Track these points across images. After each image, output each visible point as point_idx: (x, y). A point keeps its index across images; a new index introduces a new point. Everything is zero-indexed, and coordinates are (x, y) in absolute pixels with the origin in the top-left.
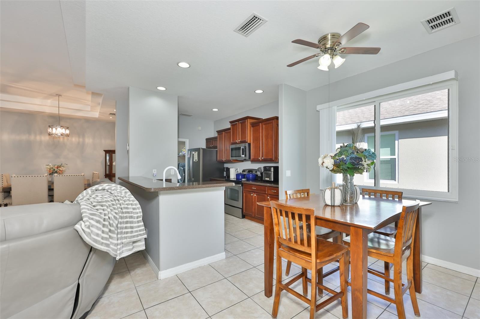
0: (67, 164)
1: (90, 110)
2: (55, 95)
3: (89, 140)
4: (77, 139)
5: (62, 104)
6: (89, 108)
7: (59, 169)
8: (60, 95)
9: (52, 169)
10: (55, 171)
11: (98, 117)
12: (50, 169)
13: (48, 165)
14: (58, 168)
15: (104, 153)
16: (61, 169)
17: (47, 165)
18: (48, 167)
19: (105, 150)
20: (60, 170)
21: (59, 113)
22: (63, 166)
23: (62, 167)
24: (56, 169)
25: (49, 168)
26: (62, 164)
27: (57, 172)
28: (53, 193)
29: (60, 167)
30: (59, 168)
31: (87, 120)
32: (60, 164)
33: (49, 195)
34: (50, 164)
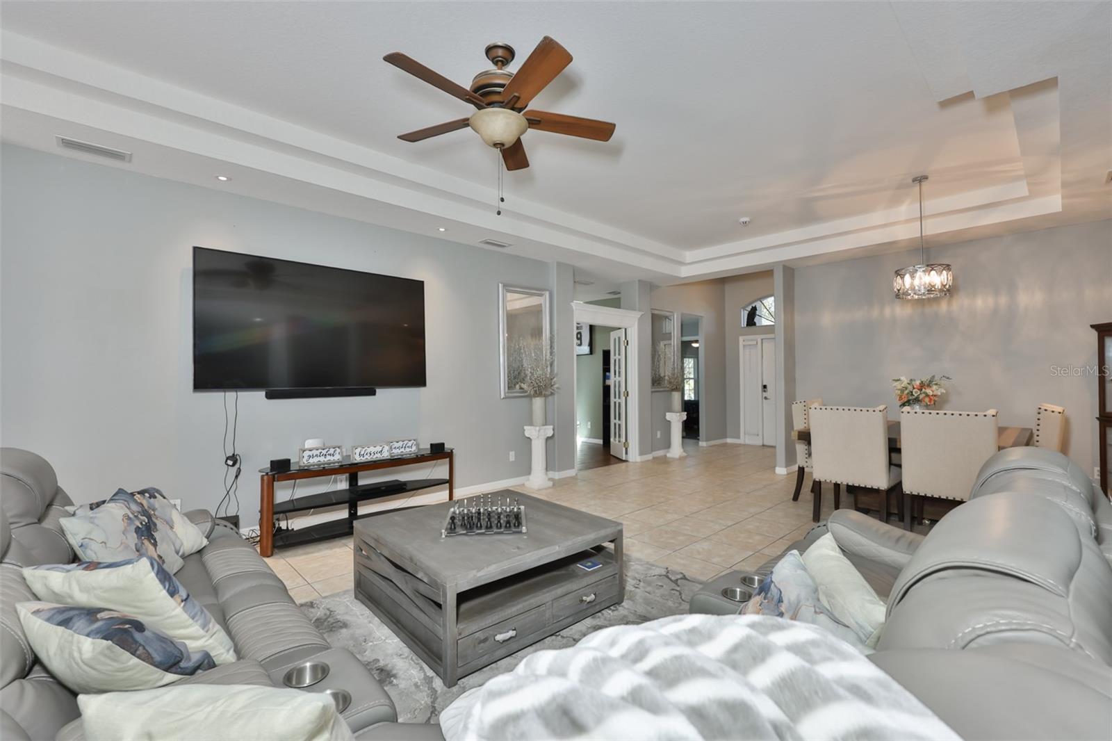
0: (948, 378)
1: (1027, 193)
2: (913, 181)
3: (1030, 298)
4: (990, 301)
5: (931, 205)
6: (1022, 189)
7: (924, 393)
8: (922, 178)
9: (906, 392)
10: (914, 397)
11: (1060, 209)
12: (902, 391)
13: (898, 380)
14: (921, 390)
15: (1096, 333)
16: (929, 391)
17: (894, 380)
18: (898, 385)
19: (1094, 324)
20: (927, 395)
21: (922, 236)
22: (936, 384)
23: (934, 387)
24: (916, 393)
25: (899, 387)
26: (934, 376)
27: (919, 401)
29: (929, 386)
30: (924, 390)
31: (1024, 232)
32: (929, 377)
34: (902, 376)
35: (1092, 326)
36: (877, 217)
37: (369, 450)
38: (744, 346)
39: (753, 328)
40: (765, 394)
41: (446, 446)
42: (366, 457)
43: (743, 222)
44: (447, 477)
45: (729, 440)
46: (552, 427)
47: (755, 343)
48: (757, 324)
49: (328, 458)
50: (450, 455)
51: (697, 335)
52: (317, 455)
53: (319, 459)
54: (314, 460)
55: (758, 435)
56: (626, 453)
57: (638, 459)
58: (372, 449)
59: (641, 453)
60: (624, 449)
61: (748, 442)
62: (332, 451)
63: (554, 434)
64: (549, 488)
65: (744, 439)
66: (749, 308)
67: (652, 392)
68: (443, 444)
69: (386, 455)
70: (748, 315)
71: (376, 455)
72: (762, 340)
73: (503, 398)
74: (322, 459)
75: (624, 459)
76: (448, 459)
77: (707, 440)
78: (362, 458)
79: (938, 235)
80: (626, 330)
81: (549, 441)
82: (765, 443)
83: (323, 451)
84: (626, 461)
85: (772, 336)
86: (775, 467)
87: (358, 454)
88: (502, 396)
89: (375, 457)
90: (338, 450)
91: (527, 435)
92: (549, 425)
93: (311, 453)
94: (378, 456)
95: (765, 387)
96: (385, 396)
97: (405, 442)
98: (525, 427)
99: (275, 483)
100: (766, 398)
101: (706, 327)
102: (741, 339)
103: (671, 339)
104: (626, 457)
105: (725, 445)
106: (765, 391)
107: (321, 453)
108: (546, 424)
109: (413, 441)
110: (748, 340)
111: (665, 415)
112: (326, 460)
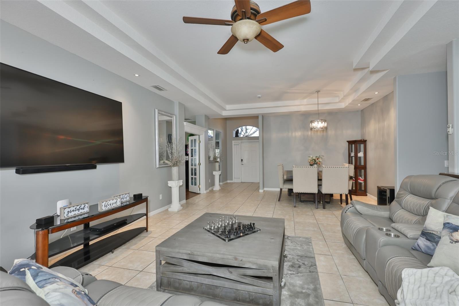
0: (323, 156)
2: (315, 92)
5: (321, 100)
7: (318, 161)
8: (319, 91)
9: (313, 161)
13: (310, 157)
15: (347, 143)
21: (318, 110)
23: (320, 159)
28: (321, 183)
33: (319, 184)
34: (311, 155)
35: (347, 141)
36: (297, 102)
37: (110, 202)
38: (234, 144)
39: (237, 138)
40: (242, 163)
41: (143, 195)
42: (108, 207)
43: (259, 97)
44: (145, 212)
45: (228, 181)
46: (182, 181)
47: (238, 143)
48: (239, 136)
49: (81, 211)
50: (146, 200)
51: (219, 139)
52: (73, 211)
53: (75, 212)
54: (72, 214)
55: (239, 178)
56: (200, 190)
57: (205, 192)
58: (111, 202)
59: (206, 189)
60: (199, 188)
61: (235, 181)
62: (83, 206)
63: (183, 184)
64: (181, 210)
65: (234, 180)
66: (236, 130)
67: (209, 163)
68: (142, 194)
69: (119, 204)
70: (236, 133)
71: (114, 205)
72: (241, 142)
73: (158, 168)
74: (77, 212)
75: (199, 193)
76: (146, 203)
77: (222, 182)
78: (106, 208)
79: (310, 111)
80: (199, 136)
81: (181, 188)
82: (242, 182)
83: (77, 207)
84: (199, 194)
85: (258, 141)
86: (259, 189)
87: (104, 206)
88: (157, 166)
89: (113, 206)
90: (87, 205)
91: (169, 185)
92: (181, 180)
93: (69, 210)
94: (115, 206)
95: (242, 160)
96: (102, 168)
97: (124, 195)
98: (169, 182)
99: (50, 235)
100: (242, 164)
101: (222, 136)
102: (233, 142)
103: (213, 141)
104: (199, 192)
105: (227, 183)
106: (242, 162)
107: (76, 208)
108: (179, 179)
109: (127, 194)
110: (236, 142)
111: (213, 173)
112: (79, 212)
